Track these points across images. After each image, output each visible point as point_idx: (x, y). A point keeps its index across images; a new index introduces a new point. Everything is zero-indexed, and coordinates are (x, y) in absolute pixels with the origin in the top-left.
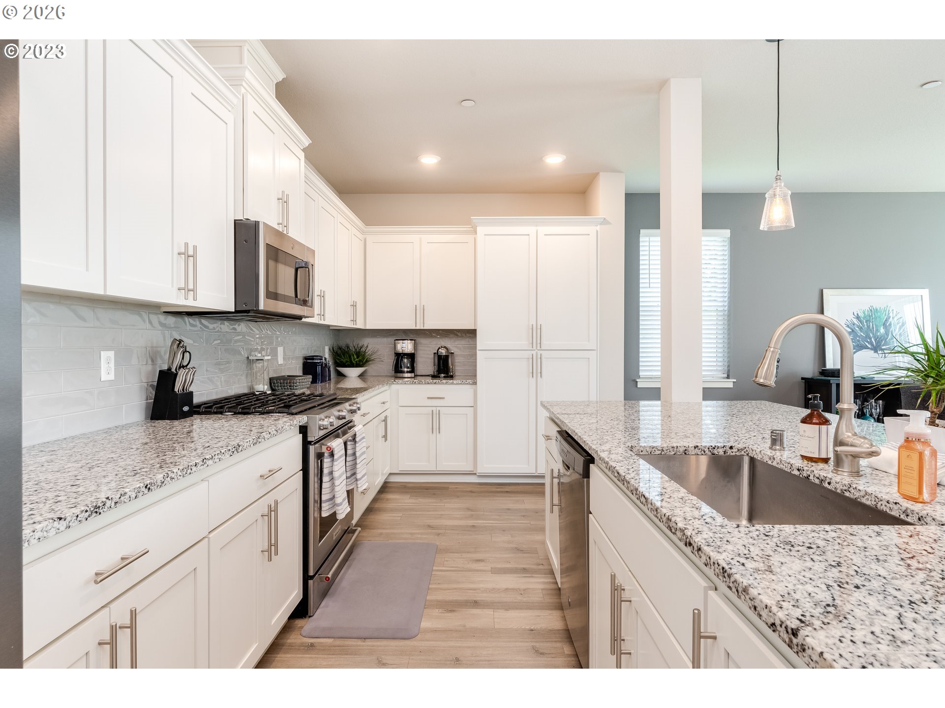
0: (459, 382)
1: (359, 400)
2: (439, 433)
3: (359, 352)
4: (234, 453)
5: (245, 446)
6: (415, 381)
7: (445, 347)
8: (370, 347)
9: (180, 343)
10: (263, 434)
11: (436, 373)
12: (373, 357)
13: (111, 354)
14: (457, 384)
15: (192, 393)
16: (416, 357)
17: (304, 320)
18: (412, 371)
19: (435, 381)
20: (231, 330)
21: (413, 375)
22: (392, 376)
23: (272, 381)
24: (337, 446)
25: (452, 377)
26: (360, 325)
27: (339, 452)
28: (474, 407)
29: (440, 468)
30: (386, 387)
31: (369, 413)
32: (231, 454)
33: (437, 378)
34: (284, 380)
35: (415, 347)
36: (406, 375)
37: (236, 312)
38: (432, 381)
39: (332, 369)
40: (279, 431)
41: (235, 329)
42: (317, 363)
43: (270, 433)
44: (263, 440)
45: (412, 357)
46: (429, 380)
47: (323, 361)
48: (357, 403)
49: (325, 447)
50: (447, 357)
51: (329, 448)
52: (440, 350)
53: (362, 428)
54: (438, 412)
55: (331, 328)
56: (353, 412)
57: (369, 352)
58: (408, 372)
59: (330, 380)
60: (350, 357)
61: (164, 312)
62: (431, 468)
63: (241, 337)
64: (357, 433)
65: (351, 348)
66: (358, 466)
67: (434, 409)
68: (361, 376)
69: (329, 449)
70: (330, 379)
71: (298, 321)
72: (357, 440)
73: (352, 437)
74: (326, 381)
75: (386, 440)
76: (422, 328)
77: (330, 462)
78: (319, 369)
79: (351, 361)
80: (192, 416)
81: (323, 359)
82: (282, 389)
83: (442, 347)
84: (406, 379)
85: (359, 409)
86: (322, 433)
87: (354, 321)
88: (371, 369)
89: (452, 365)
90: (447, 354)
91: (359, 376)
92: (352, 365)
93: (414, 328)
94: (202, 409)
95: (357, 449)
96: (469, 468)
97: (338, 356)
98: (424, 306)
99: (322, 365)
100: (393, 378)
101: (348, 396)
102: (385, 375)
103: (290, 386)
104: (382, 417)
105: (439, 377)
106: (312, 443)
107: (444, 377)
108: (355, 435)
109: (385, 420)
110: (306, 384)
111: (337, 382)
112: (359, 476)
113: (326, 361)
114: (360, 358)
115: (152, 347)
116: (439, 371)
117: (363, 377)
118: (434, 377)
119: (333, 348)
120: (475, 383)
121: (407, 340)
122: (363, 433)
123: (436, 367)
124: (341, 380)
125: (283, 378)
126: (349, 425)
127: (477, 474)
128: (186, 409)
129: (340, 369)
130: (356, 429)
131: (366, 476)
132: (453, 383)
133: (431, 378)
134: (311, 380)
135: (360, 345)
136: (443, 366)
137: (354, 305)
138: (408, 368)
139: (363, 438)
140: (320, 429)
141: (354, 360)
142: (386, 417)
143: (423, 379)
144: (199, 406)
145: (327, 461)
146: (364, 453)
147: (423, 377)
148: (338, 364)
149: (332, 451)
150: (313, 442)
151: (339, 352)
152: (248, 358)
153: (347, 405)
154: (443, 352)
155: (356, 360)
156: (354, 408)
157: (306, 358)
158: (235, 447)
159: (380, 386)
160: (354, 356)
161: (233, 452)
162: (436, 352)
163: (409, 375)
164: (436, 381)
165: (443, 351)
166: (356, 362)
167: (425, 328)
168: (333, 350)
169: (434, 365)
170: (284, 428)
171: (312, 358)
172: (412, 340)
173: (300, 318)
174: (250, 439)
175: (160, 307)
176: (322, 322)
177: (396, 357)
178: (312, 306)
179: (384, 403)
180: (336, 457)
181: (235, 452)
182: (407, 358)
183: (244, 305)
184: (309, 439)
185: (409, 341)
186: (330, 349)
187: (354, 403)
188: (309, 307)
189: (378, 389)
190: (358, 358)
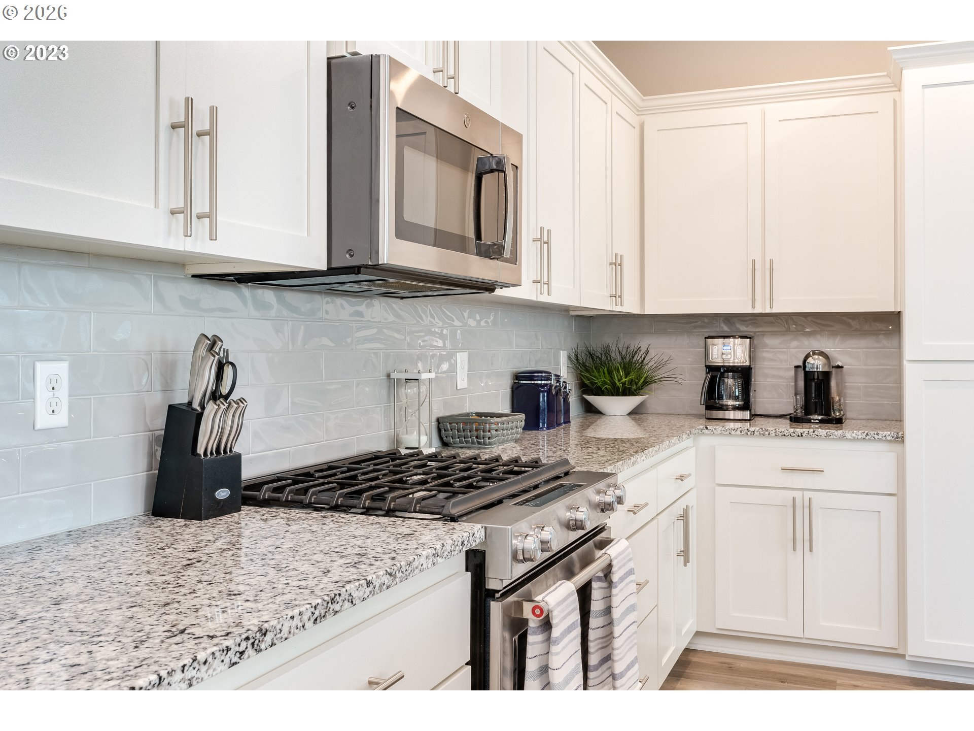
0: (860, 434)
1: (620, 478)
2: (811, 550)
3: (630, 362)
4: (245, 656)
5: (285, 630)
6: (752, 429)
7: (822, 354)
8: (652, 353)
9: (214, 344)
10: (348, 587)
11: (800, 413)
12: (659, 374)
13: (62, 369)
14: (854, 440)
15: (238, 457)
16: (753, 374)
17: (498, 292)
18: (746, 407)
19: (799, 431)
20: (351, 315)
21: (746, 415)
22: (699, 416)
23: (441, 425)
24: (560, 603)
25: (839, 421)
26: (630, 306)
27: (564, 618)
28: (899, 495)
29: (813, 633)
30: (687, 442)
31: (646, 504)
32: (235, 659)
33: (805, 425)
34: (465, 423)
35: (752, 353)
36: (731, 415)
37: (332, 271)
38: (792, 430)
39: (573, 400)
40: (399, 575)
41: (359, 314)
42: (541, 386)
43: (369, 583)
44: (347, 604)
45: (744, 374)
46: (784, 426)
47: (553, 382)
48: (616, 486)
49: (531, 605)
50: (826, 375)
51: (538, 610)
52: (810, 360)
53: (627, 548)
54: (807, 503)
55: (572, 313)
56: (606, 508)
57: (650, 364)
58: (735, 408)
59: (569, 422)
60: (610, 373)
61: (194, 276)
62: (793, 630)
63: (375, 331)
64: (614, 563)
65: (613, 355)
66: (617, 643)
67: (798, 495)
68: (635, 413)
69: (538, 612)
70: (567, 421)
71: (486, 295)
72: (615, 578)
73: (602, 570)
74: (560, 424)
75: (686, 561)
76: (768, 311)
77: (543, 642)
78: (543, 398)
79: (614, 384)
80: (239, 510)
81: (553, 377)
82: (461, 442)
83: (814, 354)
84: (732, 425)
85: (620, 500)
86: (521, 569)
87: (617, 296)
88: (654, 398)
89: (839, 394)
90: (826, 369)
91: (630, 414)
92: (616, 391)
93: (749, 310)
94: (265, 493)
95: (615, 601)
96: (888, 641)
97: (587, 371)
98: (771, 261)
99: (549, 392)
100: (703, 421)
101: (596, 468)
102: (684, 412)
103: (477, 437)
104: (678, 509)
105: (809, 421)
106: (497, 595)
107: (821, 421)
108: (610, 566)
109: (685, 517)
110: (512, 434)
111: (584, 427)
112: (618, 668)
113: (558, 382)
114: (632, 376)
115: (164, 352)
116: (808, 409)
117: (637, 417)
118: (795, 420)
119: (576, 355)
120: (900, 439)
121: (734, 337)
122: (630, 560)
123: (801, 398)
124: (592, 423)
125: (465, 419)
126: (598, 538)
127: (907, 658)
128: (223, 494)
129: (591, 399)
130: (612, 551)
131: (636, 667)
132: (843, 437)
133: (788, 422)
134: (523, 423)
135: (632, 349)
136: (818, 395)
137: (617, 264)
138: (736, 398)
139: (631, 572)
140: (515, 558)
141: (619, 380)
142: (686, 510)
143: (770, 425)
144: (256, 485)
145: (534, 641)
146: (632, 608)
147: (771, 420)
148: (587, 388)
149: (548, 616)
150: (498, 591)
151: (589, 362)
152: (389, 376)
153: (590, 493)
154: (817, 364)
155: (624, 380)
156: (608, 499)
157: (518, 376)
158: (247, 639)
159: (673, 440)
160: (618, 371)
161: (242, 653)
162: (801, 364)
163: (739, 415)
164: (802, 431)
165: (817, 362)
166: (624, 384)
167: (774, 311)
168: (577, 360)
169: (796, 394)
170: (416, 564)
171: (531, 375)
172: (746, 337)
173: (488, 287)
174: (303, 609)
175: (184, 265)
176: (544, 298)
177: (709, 375)
178: (514, 259)
179: (682, 478)
180: (556, 632)
181: (250, 651)
182: (733, 378)
183: (348, 256)
184: (492, 585)
185: (738, 341)
186: (569, 358)
187: (609, 486)
188: (507, 261)
189: (669, 446)
190: (626, 376)
